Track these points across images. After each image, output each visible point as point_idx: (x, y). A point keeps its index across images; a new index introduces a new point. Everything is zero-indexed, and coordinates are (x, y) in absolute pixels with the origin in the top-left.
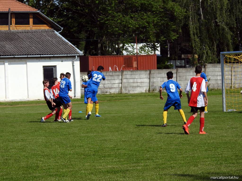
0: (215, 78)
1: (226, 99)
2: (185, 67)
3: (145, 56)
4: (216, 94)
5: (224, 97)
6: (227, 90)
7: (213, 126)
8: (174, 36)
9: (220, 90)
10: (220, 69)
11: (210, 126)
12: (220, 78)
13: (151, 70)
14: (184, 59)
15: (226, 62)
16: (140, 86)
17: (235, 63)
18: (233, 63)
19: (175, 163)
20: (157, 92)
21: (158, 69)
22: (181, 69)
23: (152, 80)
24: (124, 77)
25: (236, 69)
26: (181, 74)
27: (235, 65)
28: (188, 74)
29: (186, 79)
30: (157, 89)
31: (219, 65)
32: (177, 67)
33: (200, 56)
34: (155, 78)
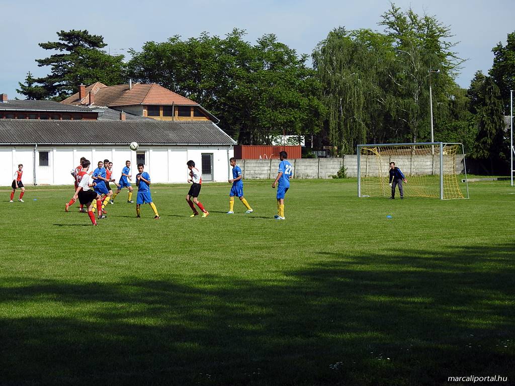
0: (352, 167)
1: (361, 186)
2: (326, 157)
3: (291, 146)
4: (353, 182)
5: (359, 184)
6: (362, 178)
7: (349, 210)
8: (317, 130)
9: (356, 178)
10: (357, 159)
11: (347, 209)
12: (356, 167)
13: (296, 159)
14: (325, 150)
15: (362, 154)
17: (369, 154)
18: (368, 154)
19: (315, 242)
20: (301, 178)
21: (302, 158)
22: (323, 159)
23: (297, 168)
24: (272, 165)
25: (370, 160)
26: (322, 163)
27: (370, 156)
28: (329, 163)
29: (326, 168)
30: (301, 176)
31: (356, 156)
32: (319, 157)
33: (340, 148)
34: (299, 167)
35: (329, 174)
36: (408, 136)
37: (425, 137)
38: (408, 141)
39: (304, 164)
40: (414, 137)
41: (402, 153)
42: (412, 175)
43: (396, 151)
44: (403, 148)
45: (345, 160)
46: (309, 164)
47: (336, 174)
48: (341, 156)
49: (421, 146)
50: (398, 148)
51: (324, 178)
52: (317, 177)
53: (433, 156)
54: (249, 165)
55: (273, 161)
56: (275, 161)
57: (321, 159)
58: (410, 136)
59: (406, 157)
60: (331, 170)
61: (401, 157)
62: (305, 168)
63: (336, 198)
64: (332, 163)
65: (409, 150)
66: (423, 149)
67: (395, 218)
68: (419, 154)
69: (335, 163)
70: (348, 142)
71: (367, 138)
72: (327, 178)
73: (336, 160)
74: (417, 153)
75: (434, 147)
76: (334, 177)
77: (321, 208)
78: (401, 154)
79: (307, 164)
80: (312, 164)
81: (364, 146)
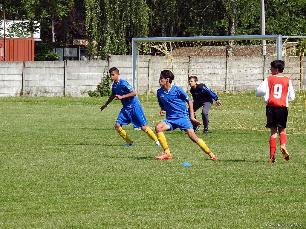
2: (77, 59)
3: (16, 40)
10: (131, 64)
12: (130, 77)
13: (25, 62)
14: (76, 46)
15: (142, 53)
16: (8, 85)
17: (154, 55)
18: (152, 55)
19: (56, 208)
20: (33, 95)
21: (36, 60)
22: (72, 62)
25: (155, 65)
26: (71, 70)
27: (154, 58)
28: (82, 70)
29: (78, 78)
30: (34, 92)
31: (130, 58)
32: (66, 58)
33: (102, 43)
34: (30, 75)
35: (83, 88)
36: (220, 22)
37: (251, 26)
38: (221, 31)
39: (39, 71)
40: (231, 25)
41: (210, 52)
42: (228, 92)
43: (201, 50)
44: (212, 44)
45: (111, 64)
46: (47, 71)
47: (94, 89)
48: (104, 57)
49: (244, 41)
50: (204, 44)
51: (74, 96)
52: (62, 94)
53: (265, 58)
57: (70, 63)
58: (225, 23)
59: (218, 59)
60: (87, 82)
61: (208, 59)
62: (41, 77)
63: (94, 131)
64: (87, 69)
65: (222, 47)
66: (248, 46)
67: (196, 167)
68: (240, 55)
69: (93, 69)
70: (117, 33)
71: (149, 25)
72: (80, 95)
73: (94, 63)
74: (238, 54)
75: (267, 42)
76: (92, 94)
77: (68, 149)
78: (210, 54)
79: (44, 70)
80: (53, 71)
81: (144, 40)
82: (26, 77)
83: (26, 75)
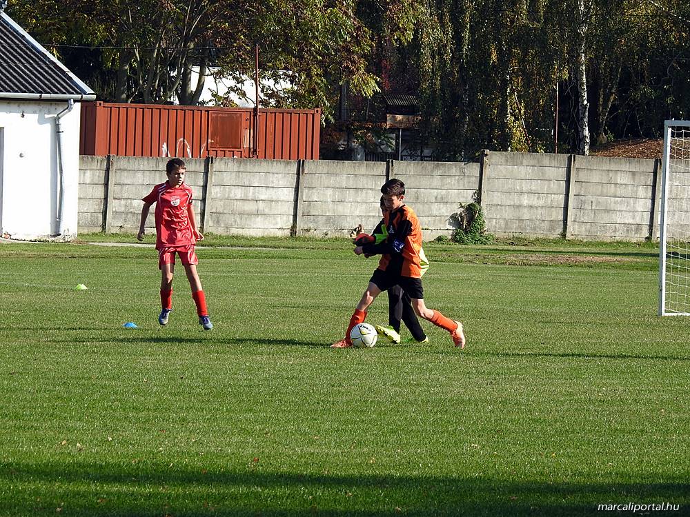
0: (514, 200)
3: (281, 112)
13: (303, 161)
16: (267, 211)
20: (320, 234)
22: (404, 163)
23: (304, 194)
24: (213, 179)
25: (583, 176)
28: (425, 181)
30: (321, 228)
34: (314, 190)
39: (332, 181)
45: (488, 171)
46: (351, 183)
48: (474, 155)
54: (125, 178)
55: (217, 165)
56: (223, 167)
57: (400, 166)
60: (435, 209)
62: (338, 195)
64: (436, 181)
69: (448, 180)
73: (453, 168)
79: (343, 180)
80: (362, 182)
82: (304, 193)
83: (306, 191)
